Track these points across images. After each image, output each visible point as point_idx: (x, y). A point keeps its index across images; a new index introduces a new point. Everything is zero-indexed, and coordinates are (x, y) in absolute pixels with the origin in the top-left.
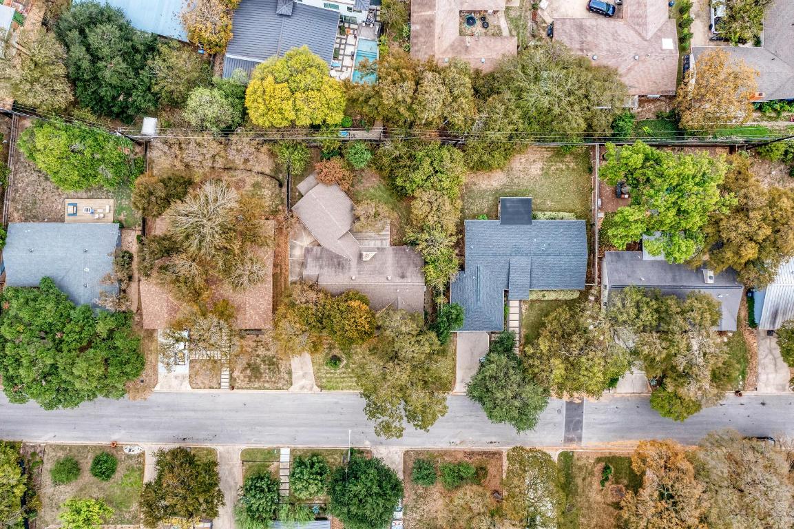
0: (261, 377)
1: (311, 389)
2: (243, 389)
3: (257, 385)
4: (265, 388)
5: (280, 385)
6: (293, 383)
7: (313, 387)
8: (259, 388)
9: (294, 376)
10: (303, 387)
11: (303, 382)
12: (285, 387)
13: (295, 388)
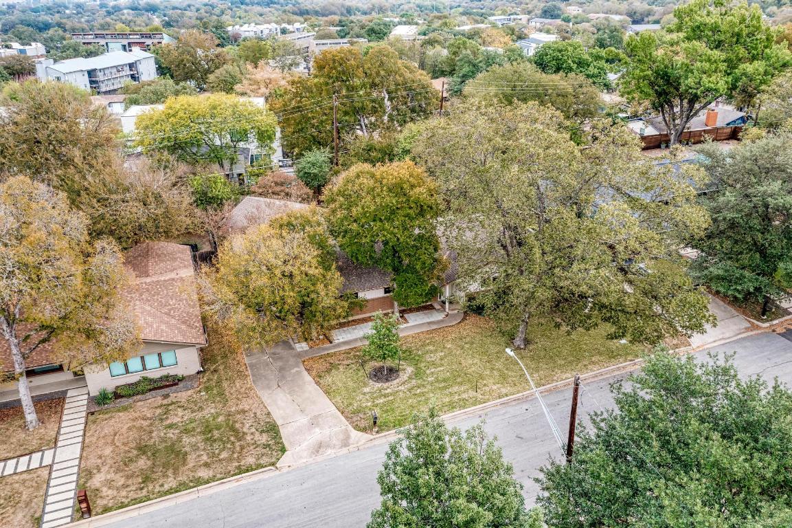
0: (184, 463)
1: (345, 443)
2: (123, 506)
3: (171, 483)
4: (199, 482)
5: (251, 460)
6: (287, 445)
7: (348, 437)
8: (182, 487)
9: (284, 432)
10: (319, 447)
11: (317, 435)
12: (264, 461)
13: (296, 456)
